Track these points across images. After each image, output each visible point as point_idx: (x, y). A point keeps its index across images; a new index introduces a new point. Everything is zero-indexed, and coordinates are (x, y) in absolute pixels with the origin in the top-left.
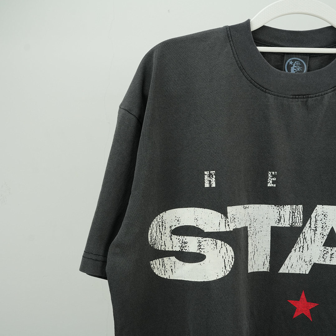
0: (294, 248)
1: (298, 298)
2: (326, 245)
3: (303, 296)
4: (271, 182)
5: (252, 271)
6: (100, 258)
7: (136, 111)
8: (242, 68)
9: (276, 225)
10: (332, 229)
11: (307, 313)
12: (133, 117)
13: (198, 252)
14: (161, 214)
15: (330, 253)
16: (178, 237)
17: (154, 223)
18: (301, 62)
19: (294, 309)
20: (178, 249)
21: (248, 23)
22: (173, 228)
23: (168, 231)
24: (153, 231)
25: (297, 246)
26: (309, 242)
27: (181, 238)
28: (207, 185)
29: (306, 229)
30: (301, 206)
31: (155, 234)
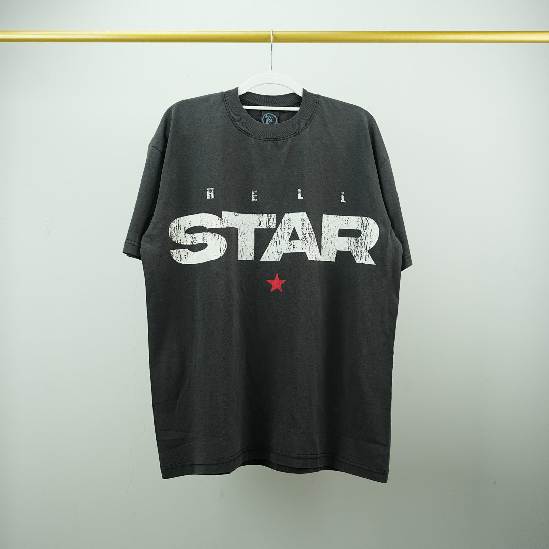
0: (270, 244)
1: (273, 279)
2: (290, 240)
3: (277, 276)
4: (254, 197)
5: (242, 259)
6: (136, 244)
7: (160, 148)
8: (232, 120)
9: (258, 228)
10: (294, 228)
11: (279, 288)
12: (158, 151)
13: (203, 242)
14: (178, 219)
15: (293, 244)
16: (189, 235)
17: (173, 224)
18: (273, 117)
19: (271, 286)
20: (189, 243)
21: (236, 90)
22: (186, 229)
23: (183, 231)
24: (172, 229)
25: (272, 242)
26: (280, 239)
27: (191, 235)
28: (208, 197)
29: (278, 230)
30: (274, 214)
31: (173, 232)
